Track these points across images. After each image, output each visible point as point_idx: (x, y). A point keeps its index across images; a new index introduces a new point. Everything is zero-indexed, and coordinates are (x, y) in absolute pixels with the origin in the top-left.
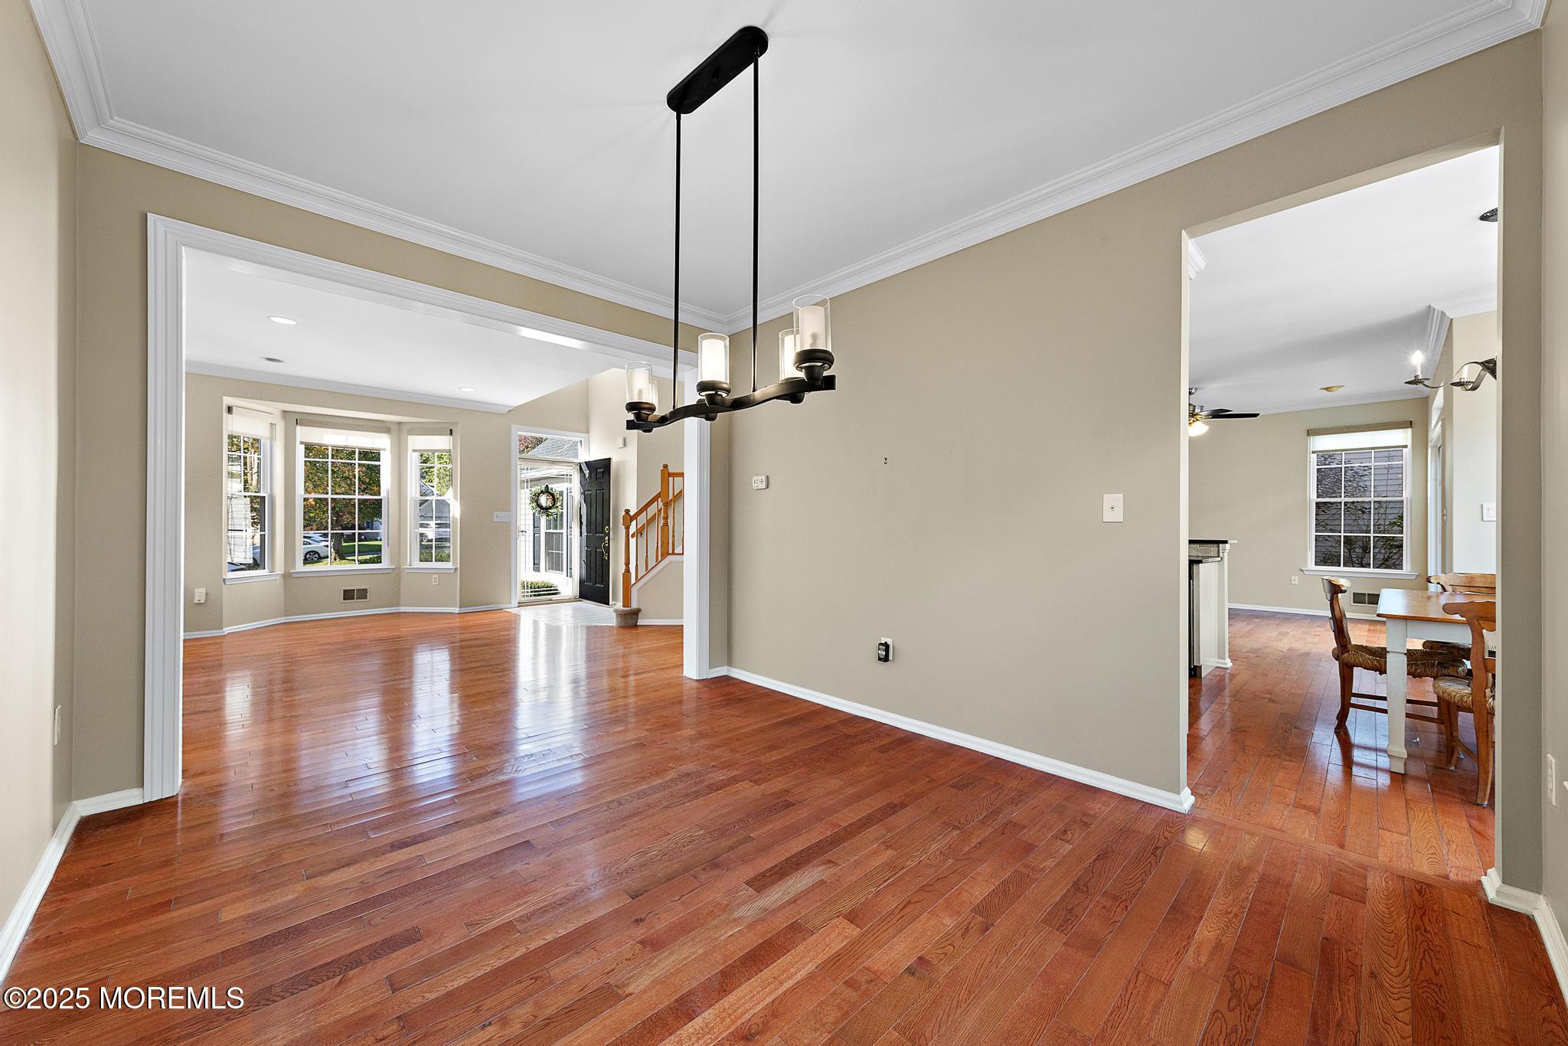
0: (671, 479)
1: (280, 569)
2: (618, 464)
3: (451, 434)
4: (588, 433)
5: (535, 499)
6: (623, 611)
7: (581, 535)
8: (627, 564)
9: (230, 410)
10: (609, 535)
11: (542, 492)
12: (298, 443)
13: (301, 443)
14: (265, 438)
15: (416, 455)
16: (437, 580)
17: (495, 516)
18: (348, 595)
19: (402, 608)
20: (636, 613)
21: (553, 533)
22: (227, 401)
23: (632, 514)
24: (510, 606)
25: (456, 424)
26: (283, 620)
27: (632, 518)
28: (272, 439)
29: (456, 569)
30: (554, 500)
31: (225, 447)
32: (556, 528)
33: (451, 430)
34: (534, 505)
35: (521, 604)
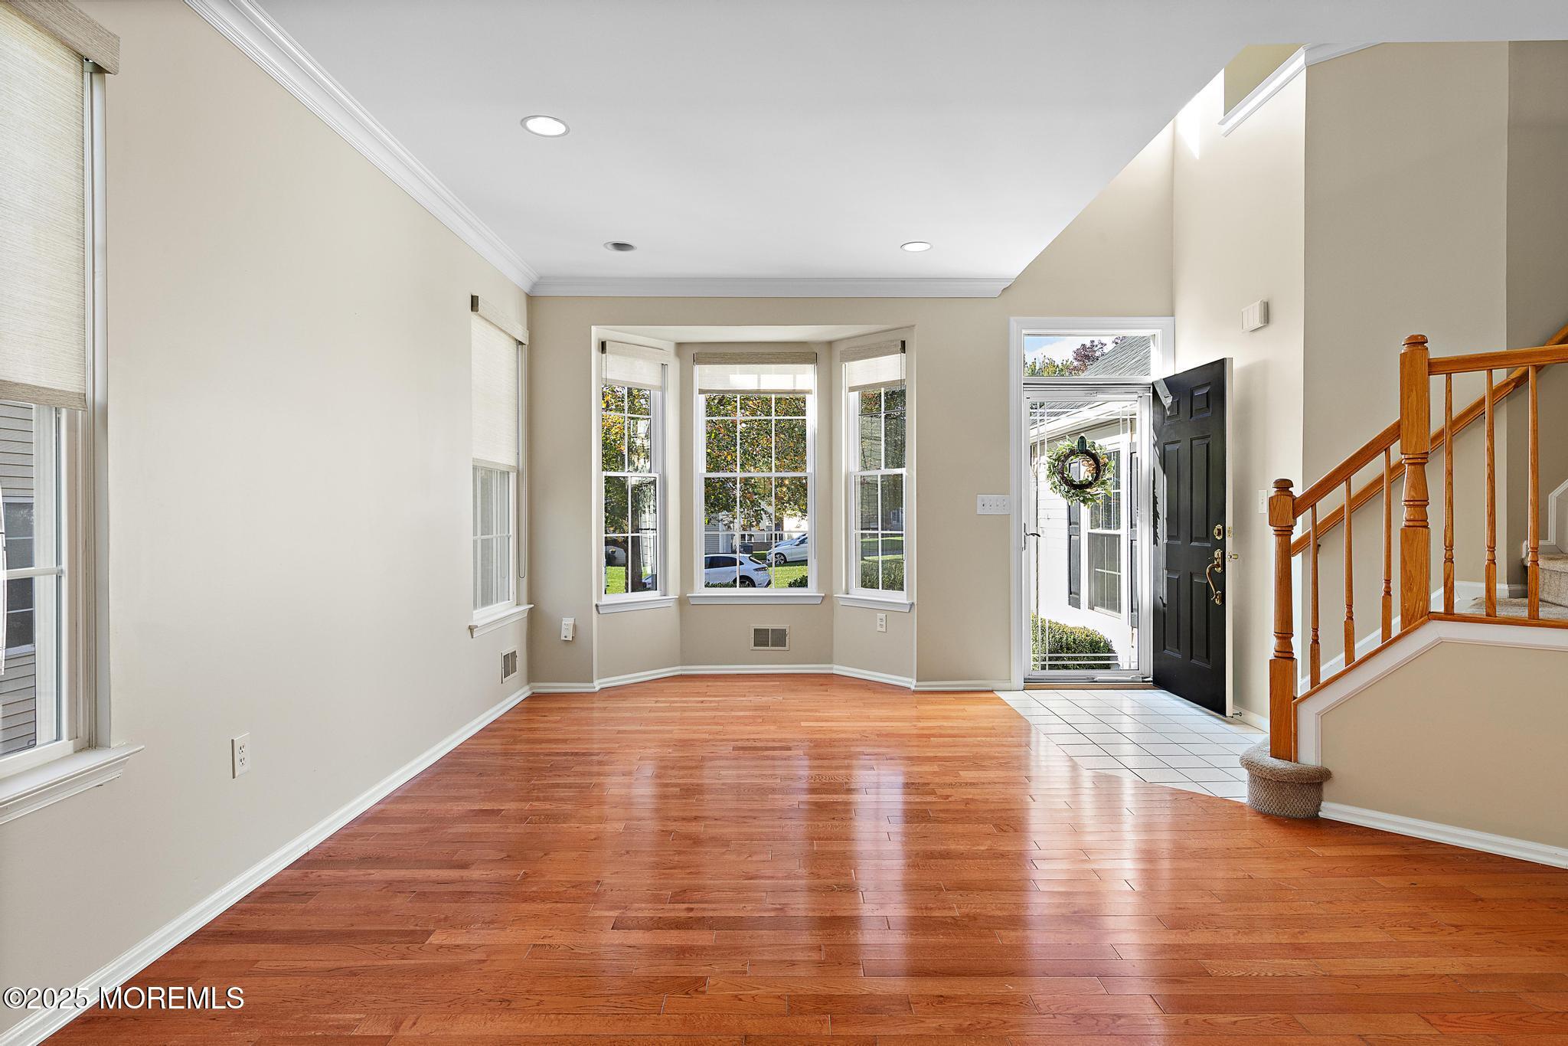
0: (1437, 382)
1: (674, 593)
2: (1248, 372)
3: (903, 349)
4: (1173, 315)
5: (1059, 468)
6: (1272, 771)
7: (1155, 542)
8: (1285, 633)
9: (603, 346)
10: (1222, 544)
11: (1072, 452)
12: (696, 392)
13: (701, 392)
14: (654, 387)
15: (855, 396)
16: (884, 623)
17: (979, 504)
18: (762, 638)
19: (835, 667)
20: (1316, 781)
21: (1103, 535)
22: (597, 333)
23: (1297, 491)
24: (1007, 686)
25: (911, 327)
26: (678, 670)
27: (1299, 506)
28: (663, 389)
29: (912, 605)
30: (1098, 468)
31: (596, 404)
32: (1108, 526)
33: (903, 343)
34: (1056, 479)
35: (1030, 683)
